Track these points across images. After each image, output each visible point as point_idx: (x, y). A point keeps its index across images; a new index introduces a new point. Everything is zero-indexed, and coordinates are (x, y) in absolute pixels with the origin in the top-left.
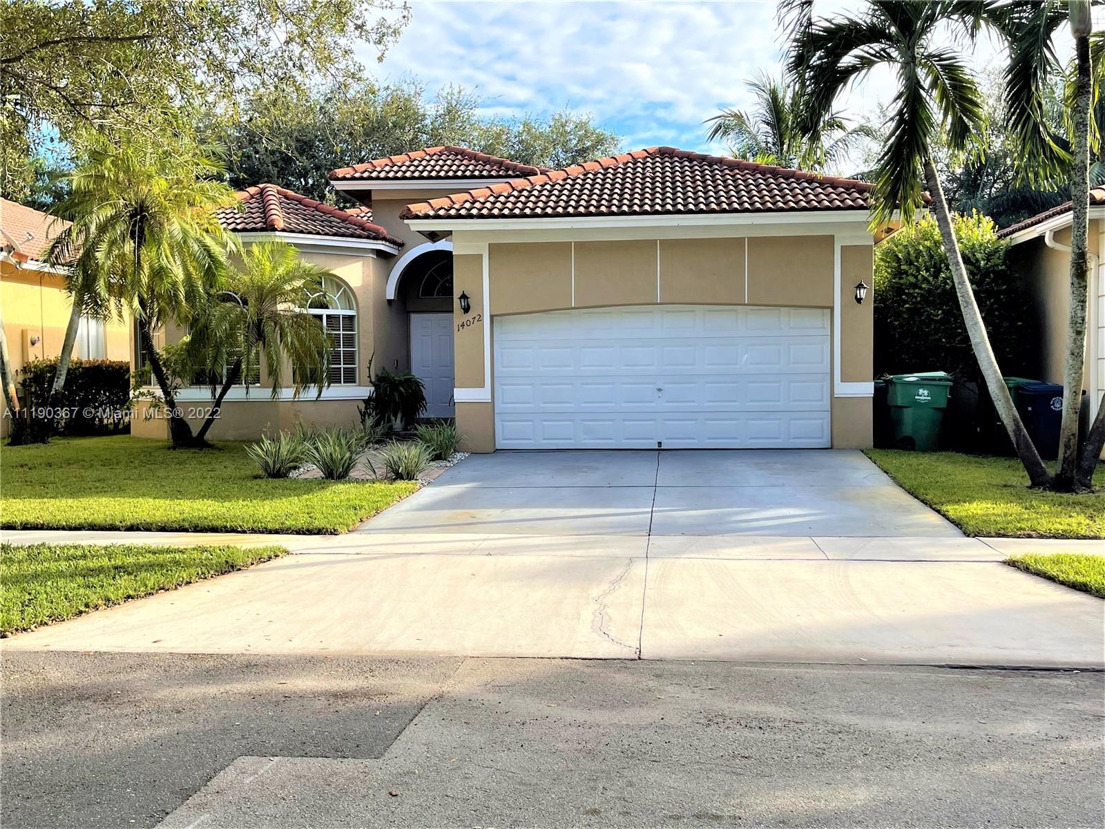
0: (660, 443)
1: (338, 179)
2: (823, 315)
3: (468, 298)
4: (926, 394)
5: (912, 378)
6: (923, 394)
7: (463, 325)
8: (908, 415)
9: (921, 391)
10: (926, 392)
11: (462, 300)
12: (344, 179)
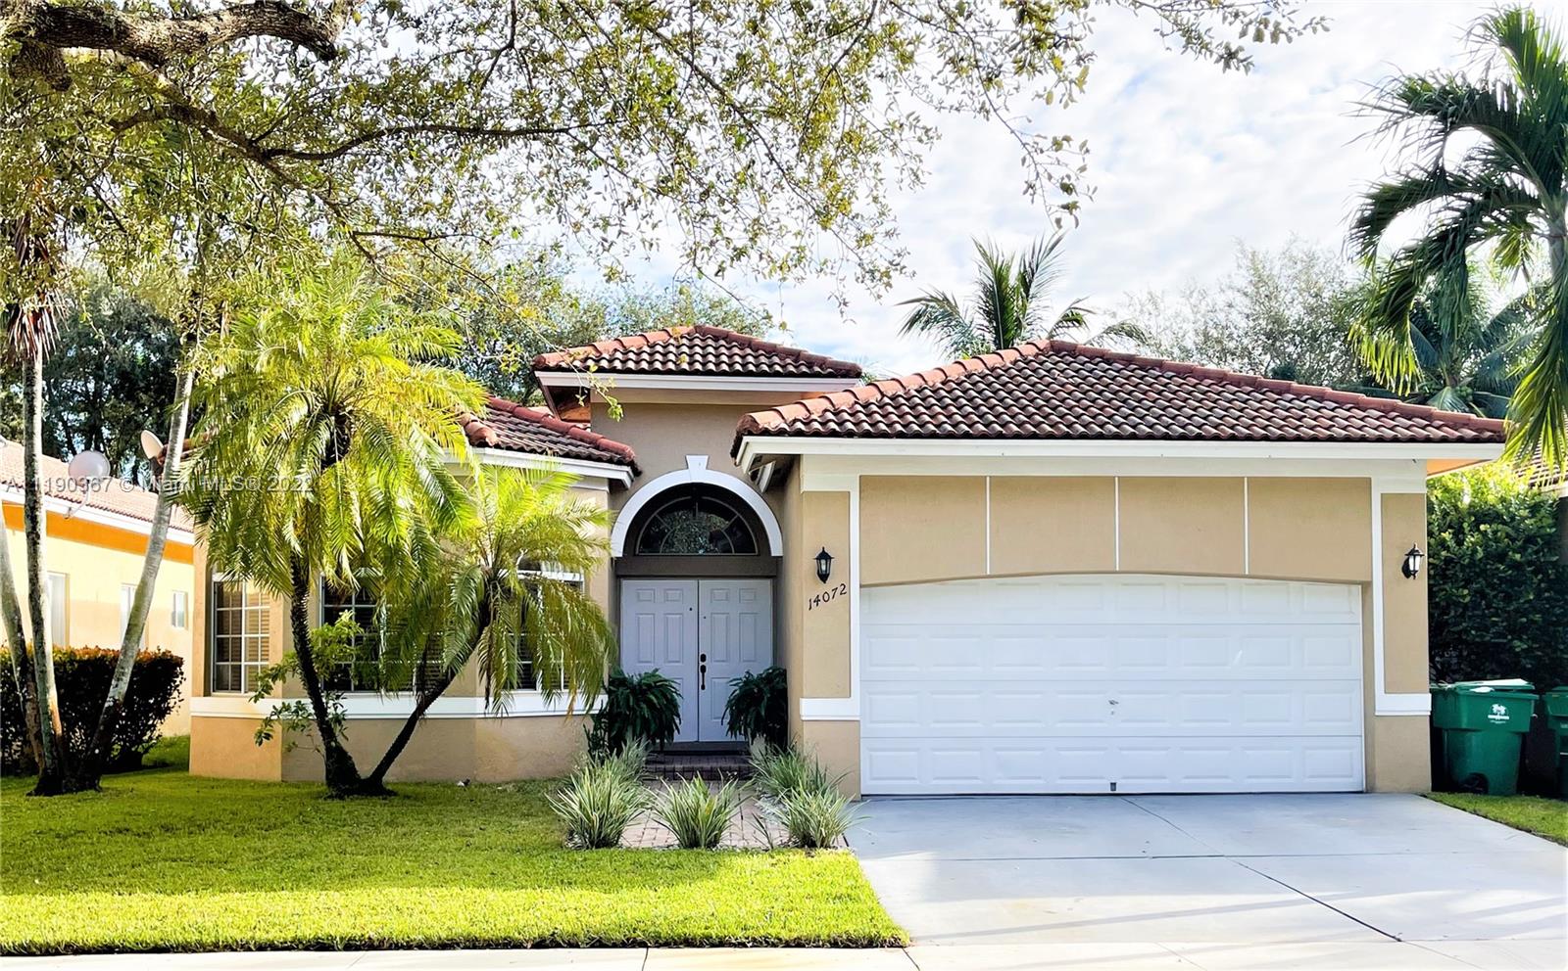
0: (1113, 785)
1: (547, 369)
2: (1350, 592)
3: (830, 558)
4: (1503, 712)
5: (1484, 687)
6: (1499, 712)
7: (817, 601)
8: (1474, 741)
9: (1496, 707)
10: (1503, 709)
11: (823, 562)
12: (559, 368)
